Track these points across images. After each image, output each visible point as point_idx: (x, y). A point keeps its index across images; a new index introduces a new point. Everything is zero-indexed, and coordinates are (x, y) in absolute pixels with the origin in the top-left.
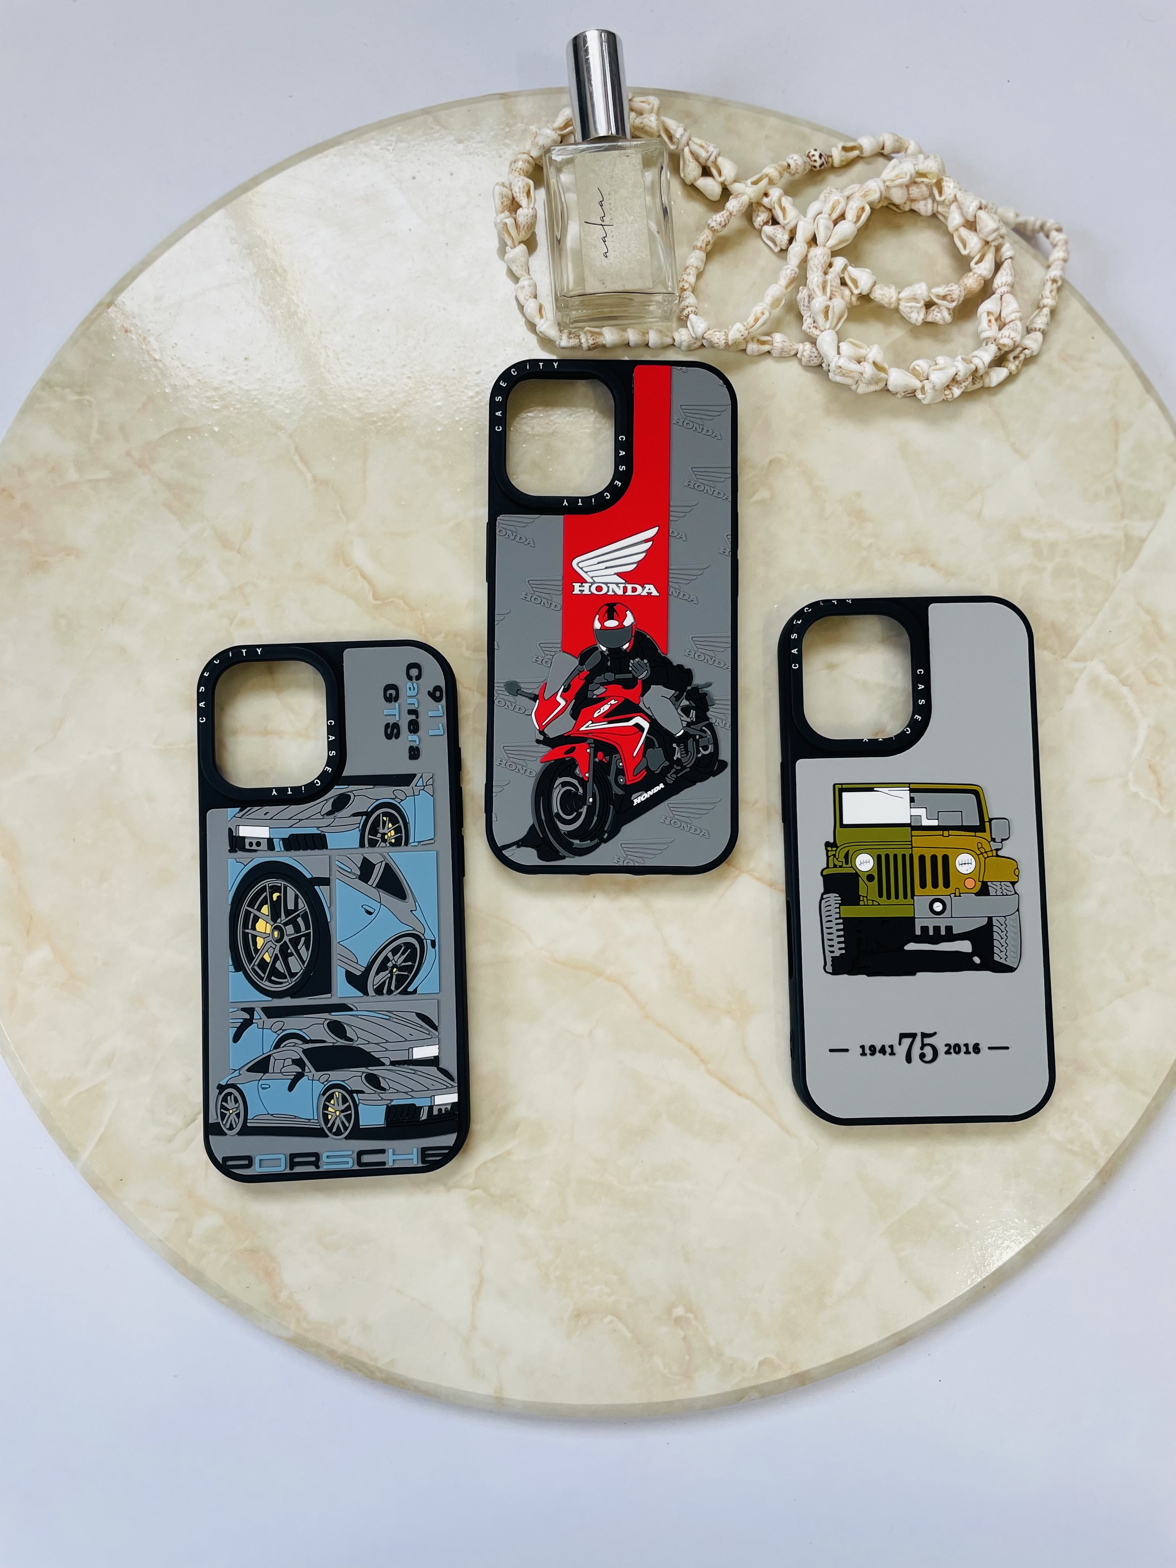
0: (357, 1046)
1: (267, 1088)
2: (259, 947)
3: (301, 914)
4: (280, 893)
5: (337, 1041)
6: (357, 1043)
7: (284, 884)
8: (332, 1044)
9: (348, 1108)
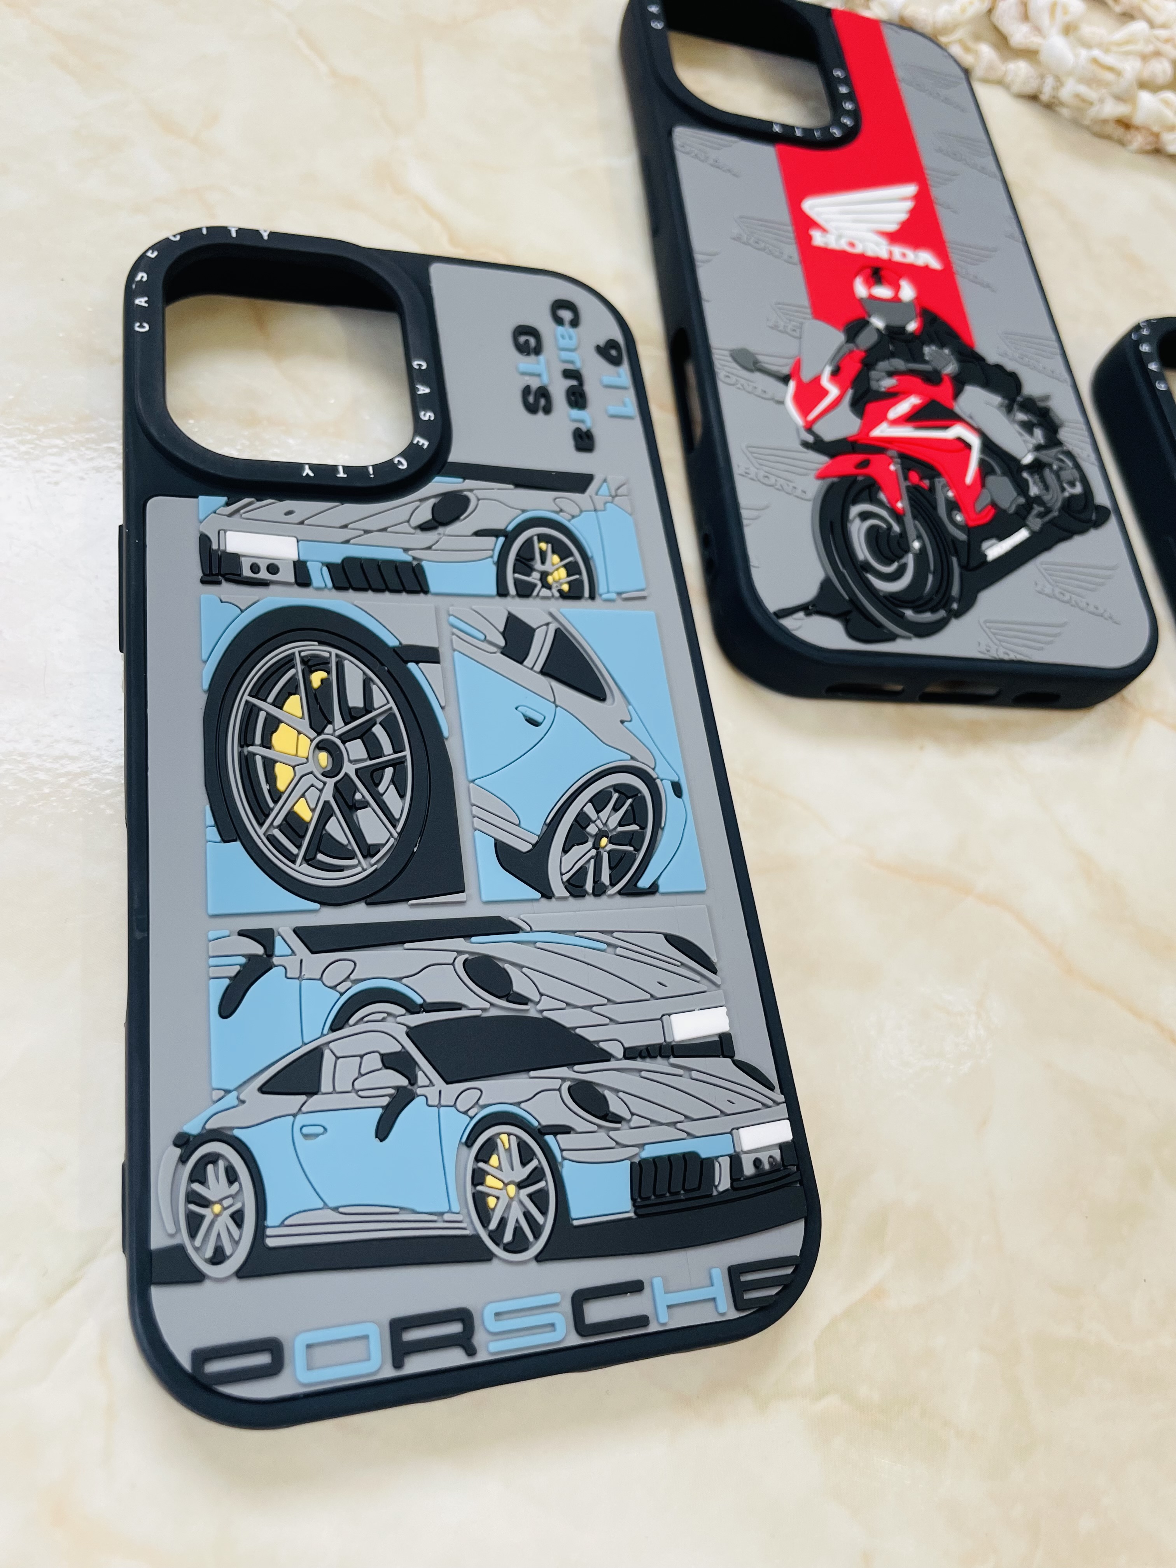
0: (539, 1016)
1: (317, 1135)
2: (281, 785)
3: (379, 720)
4: (329, 673)
5: (492, 1004)
6: (539, 1007)
7: (337, 655)
8: (478, 1013)
9: (536, 1175)
